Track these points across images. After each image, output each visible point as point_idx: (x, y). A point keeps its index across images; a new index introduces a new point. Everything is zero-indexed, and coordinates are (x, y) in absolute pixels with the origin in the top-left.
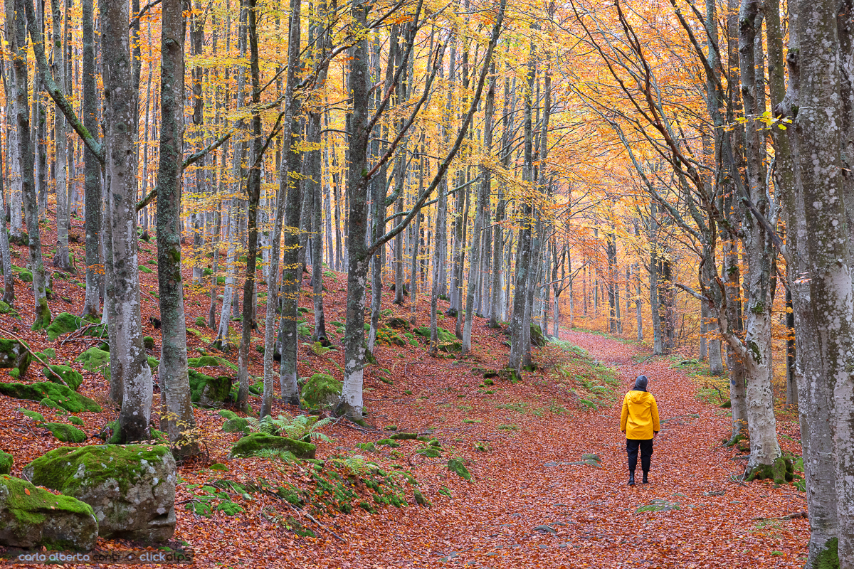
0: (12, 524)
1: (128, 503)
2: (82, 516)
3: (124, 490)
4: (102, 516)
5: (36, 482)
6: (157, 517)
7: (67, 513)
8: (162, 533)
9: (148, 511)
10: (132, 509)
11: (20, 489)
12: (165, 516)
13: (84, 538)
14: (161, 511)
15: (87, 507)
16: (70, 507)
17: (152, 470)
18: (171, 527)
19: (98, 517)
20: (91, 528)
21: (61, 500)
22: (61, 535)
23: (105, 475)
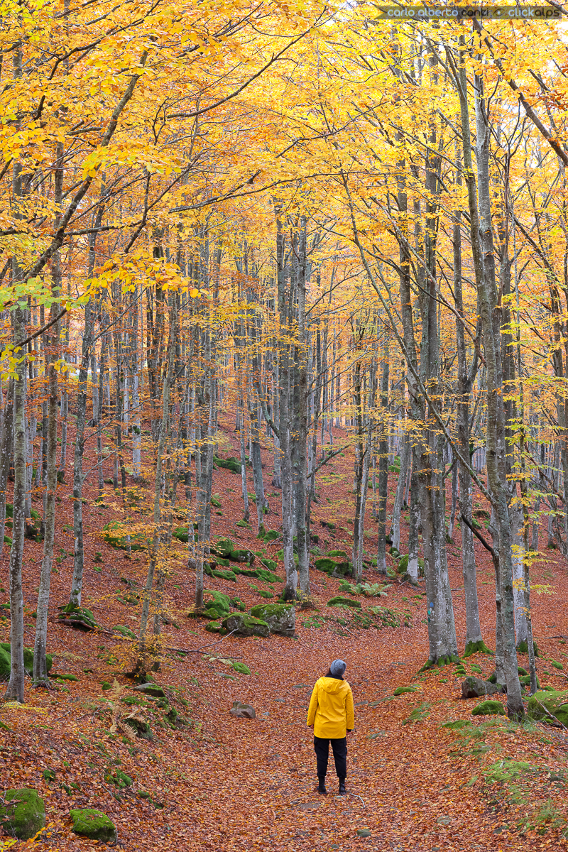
0: (244, 628)
1: (280, 623)
2: (265, 626)
3: (279, 619)
4: (271, 627)
5: (252, 615)
6: (289, 627)
7: (261, 625)
8: (290, 633)
9: (286, 625)
10: (281, 625)
11: (247, 617)
12: (291, 627)
13: (265, 633)
14: (290, 626)
15: (267, 623)
16: (261, 623)
17: (287, 613)
18: (294, 631)
19: (270, 627)
20: (268, 630)
21: (259, 621)
22: (259, 632)
23: (273, 614)
